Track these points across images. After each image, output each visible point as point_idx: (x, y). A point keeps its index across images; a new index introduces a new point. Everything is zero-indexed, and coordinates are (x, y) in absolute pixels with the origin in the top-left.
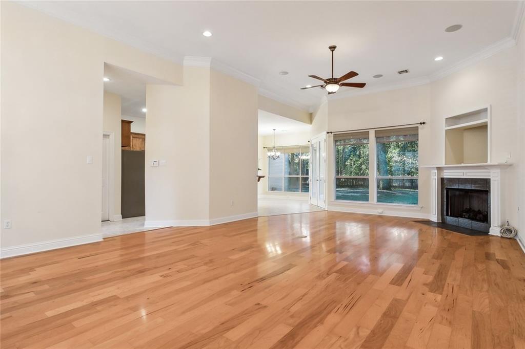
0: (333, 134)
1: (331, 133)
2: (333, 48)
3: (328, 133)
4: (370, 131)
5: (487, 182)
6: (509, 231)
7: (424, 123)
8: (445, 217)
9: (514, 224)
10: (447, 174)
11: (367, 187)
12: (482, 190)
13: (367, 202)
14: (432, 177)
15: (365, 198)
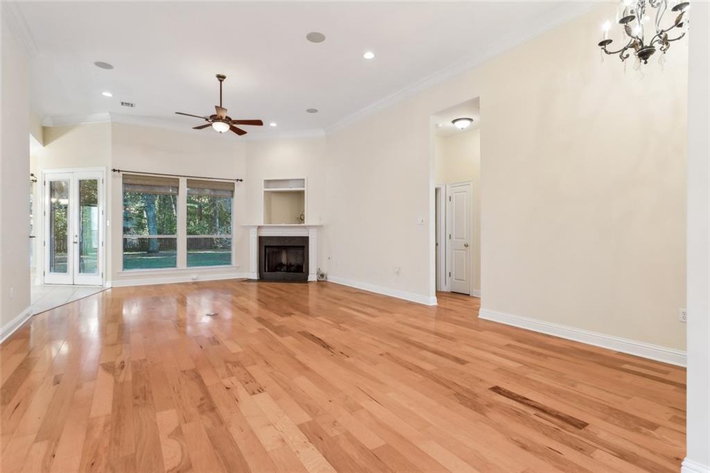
0: (121, 173)
1: (119, 171)
2: (221, 78)
3: (114, 170)
4: (181, 179)
5: (306, 239)
6: (322, 276)
7: (241, 180)
8: (264, 273)
9: (324, 271)
10: (265, 233)
11: (175, 248)
12: (300, 246)
13: (175, 269)
14: (251, 236)
15: (173, 264)
